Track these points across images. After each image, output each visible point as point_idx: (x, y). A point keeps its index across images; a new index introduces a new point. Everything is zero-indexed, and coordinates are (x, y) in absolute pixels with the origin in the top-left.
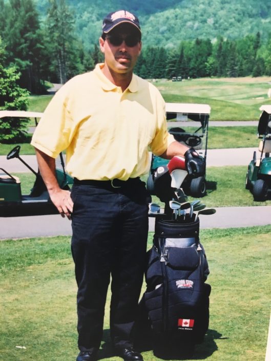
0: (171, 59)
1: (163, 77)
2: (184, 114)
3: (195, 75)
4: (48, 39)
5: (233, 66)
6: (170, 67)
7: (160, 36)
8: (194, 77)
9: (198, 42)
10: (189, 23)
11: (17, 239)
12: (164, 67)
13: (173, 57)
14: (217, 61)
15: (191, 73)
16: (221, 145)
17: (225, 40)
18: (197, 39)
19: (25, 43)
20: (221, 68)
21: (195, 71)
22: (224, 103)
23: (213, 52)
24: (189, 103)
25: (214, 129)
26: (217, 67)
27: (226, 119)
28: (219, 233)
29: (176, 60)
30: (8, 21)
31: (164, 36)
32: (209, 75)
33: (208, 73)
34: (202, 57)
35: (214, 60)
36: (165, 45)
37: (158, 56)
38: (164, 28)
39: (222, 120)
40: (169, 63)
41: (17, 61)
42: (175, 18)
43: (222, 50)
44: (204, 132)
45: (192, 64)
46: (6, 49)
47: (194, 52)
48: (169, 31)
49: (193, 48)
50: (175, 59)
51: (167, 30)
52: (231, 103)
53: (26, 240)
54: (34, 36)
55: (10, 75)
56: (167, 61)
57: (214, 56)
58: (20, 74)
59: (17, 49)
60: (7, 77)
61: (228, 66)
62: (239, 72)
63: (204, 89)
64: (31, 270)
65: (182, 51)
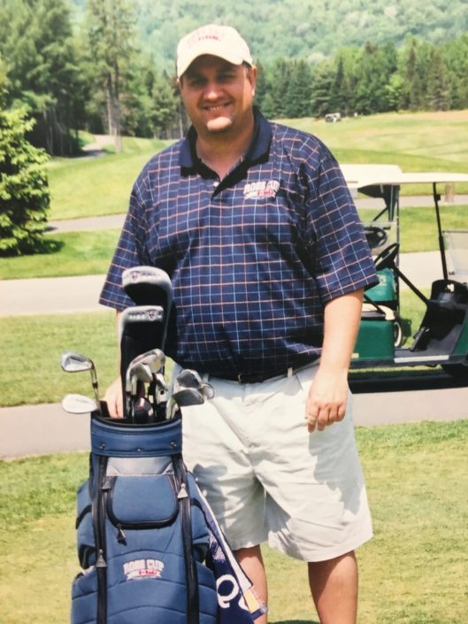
0: (320, 81)
1: (307, 115)
3: (367, 108)
4: (88, 54)
5: (439, 90)
6: (318, 96)
7: (298, 40)
8: (364, 112)
9: (370, 50)
10: (352, 16)
11: (14, 459)
12: (308, 96)
13: (324, 77)
14: (408, 81)
15: (359, 105)
18: (368, 43)
19: (45, 62)
20: (416, 94)
21: (368, 102)
23: (399, 66)
24: (359, 163)
25: (411, 213)
26: (409, 94)
28: (435, 430)
29: (329, 83)
30: (14, 25)
31: (305, 41)
32: (394, 108)
33: (391, 105)
34: (379, 76)
35: (403, 80)
36: (307, 57)
37: (294, 77)
38: (306, 25)
40: (317, 88)
41: (28, 97)
42: (324, 8)
43: (416, 63)
44: (391, 219)
45: (361, 89)
46: (10, 75)
47: (362, 66)
48: (315, 30)
49: (361, 59)
50: (328, 80)
51: (310, 28)
52: (440, 160)
53: (33, 460)
54: (62, 50)
55: (15, 124)
56: (313, 86)
57: (402, 73)
58: (33, 121)
59: (29, 76)
60: (8, 127)
61: (430, 90)
62: (451, 101)
63: (386, 135)
64: (41, 529)
65: (341, 66)
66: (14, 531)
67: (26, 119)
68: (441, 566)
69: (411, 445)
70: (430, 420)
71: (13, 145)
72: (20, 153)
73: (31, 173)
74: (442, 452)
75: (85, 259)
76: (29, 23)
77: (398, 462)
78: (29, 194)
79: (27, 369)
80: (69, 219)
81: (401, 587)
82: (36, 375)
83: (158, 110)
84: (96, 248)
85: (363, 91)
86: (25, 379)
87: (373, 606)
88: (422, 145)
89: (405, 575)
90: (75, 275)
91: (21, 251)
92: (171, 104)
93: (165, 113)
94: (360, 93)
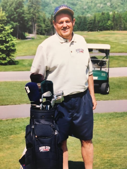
1: (86, 30)
2: (97, 49)
4: (28, 12)
5: (121, 25)
6: (89, 26)
7: (84, 11)
8: (101, 30)
9: (103, 14)
10: (99, 5)
11: (5, 119)
12: (86, 25)
13: (91, 21)
14: (113, 23)
15: (100, 28)
16: (117, 66)
17: (116, 12)
18: (102, 12)
19: (16, 14)
20: (115, 26)
21: (102, 28)
22: (117, 44)
23: (110, 19)
24: (99, 43)
25: (112, 57)
26: (113, 26)
27: (118, 52)
28: (117, 115)
30: (8, 4)
31: (86, 11)
33: (108, 29)
34: (105, 21)
36: (86, 15)
37: (83, 20)
38: (86, 7)
39: (116, 52)
41: (12, 23)
42: (91, 2)
43: (115, 18)
44: (107, 59)
45: (100, 24)
46: (7, 17)
47: (101, 18)
48: (89, 8)
49: (101, 16)
51: (87, 8)
52: (121, 43)
54: (21, 11)
55: (8, 30)
56: (88, 23)
57: (111, 20)
58: (13, 29)
59: (12, 17)
60: (6, 31)
61: (118, 25)
62: (124, 28)
63: (106, 37)
64: (12, 138)
65: (95, 18)
66: (5, 139)
67: (11, 29)
68: (118, 150)
69: (110, 118)
70: (116, 112)
71: (7, 36)
72: (9, 38)
73: (12, 43)
74: (119, 121)
75: (26, 67)
76: (12, 3)
77: (107, 123)
78: (11, 49)
79: (9, 95)
80: (21, 56)
81: (107, 155)
82: (12, 97)
83: (46, 28)
84: (28, 64)
85: (101, 25)
86: (9, 98)
87: (99, 160)
88: (116, 39)
89: (108, 152)
90: (23, 71)
91: (9, 64)
92: (50, 26)
93: (48, 29)
94: (100, 25)
